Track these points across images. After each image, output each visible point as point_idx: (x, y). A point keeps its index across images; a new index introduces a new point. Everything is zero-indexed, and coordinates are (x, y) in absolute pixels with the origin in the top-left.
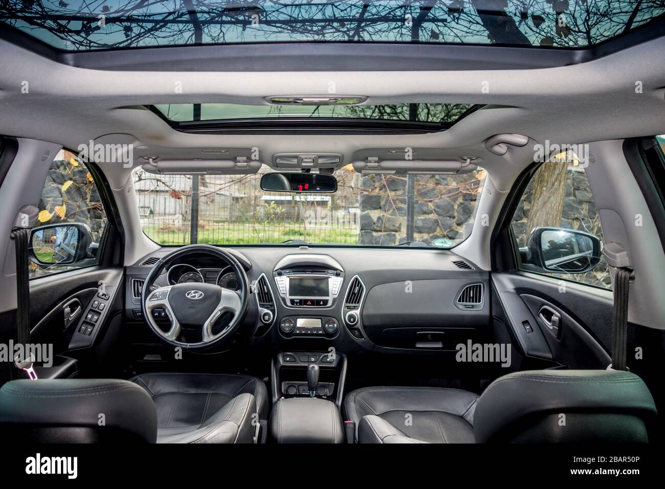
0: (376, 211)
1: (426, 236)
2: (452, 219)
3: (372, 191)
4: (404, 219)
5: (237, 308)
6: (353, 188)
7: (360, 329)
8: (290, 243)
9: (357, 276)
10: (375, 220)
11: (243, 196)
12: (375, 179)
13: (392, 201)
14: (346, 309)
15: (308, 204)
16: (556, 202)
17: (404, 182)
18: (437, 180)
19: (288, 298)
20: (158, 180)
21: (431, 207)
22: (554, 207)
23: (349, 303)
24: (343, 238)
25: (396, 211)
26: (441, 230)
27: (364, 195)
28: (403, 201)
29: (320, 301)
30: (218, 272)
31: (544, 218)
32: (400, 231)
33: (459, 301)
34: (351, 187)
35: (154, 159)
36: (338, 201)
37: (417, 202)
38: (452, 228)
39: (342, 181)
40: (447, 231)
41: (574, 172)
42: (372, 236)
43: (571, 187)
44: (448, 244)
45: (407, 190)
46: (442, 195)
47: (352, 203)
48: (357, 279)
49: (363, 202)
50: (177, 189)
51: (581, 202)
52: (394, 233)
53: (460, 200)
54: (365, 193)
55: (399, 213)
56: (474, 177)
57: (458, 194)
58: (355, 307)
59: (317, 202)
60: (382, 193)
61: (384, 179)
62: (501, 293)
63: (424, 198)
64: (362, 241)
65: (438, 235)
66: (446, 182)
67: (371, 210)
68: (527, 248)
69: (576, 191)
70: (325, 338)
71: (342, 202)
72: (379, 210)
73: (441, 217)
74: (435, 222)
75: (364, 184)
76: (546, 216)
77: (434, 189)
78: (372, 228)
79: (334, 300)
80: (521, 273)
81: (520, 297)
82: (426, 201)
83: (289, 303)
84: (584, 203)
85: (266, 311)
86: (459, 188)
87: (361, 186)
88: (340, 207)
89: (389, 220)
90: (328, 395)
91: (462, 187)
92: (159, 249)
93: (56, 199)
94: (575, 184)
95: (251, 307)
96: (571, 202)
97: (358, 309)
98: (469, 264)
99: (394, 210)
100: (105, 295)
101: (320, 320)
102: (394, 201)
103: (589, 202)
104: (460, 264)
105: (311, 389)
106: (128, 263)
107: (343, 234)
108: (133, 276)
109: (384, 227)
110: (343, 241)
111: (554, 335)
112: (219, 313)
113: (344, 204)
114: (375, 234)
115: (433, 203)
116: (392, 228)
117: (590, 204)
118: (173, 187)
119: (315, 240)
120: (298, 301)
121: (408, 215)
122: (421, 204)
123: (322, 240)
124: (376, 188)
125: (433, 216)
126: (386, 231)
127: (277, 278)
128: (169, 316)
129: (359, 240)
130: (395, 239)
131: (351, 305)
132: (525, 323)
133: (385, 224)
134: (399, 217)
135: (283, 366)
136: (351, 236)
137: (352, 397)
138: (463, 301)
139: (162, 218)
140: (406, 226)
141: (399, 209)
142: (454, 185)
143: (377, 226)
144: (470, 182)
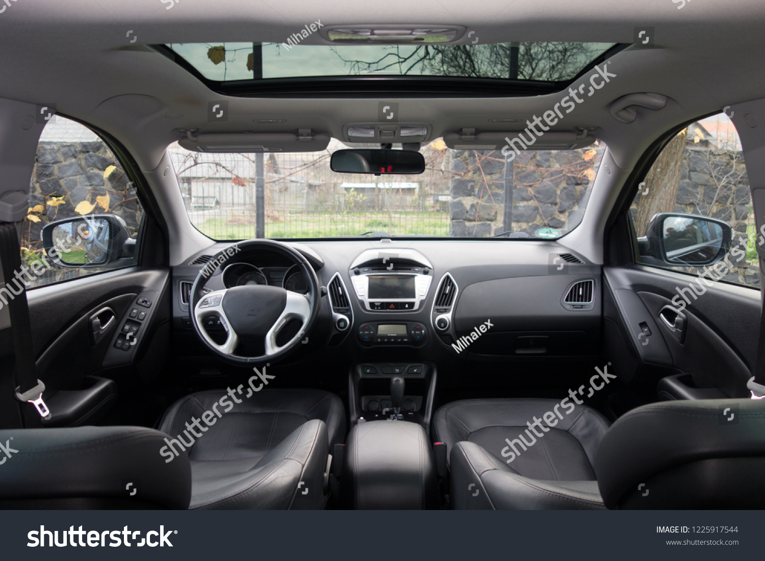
0: (469, 198)
1: (524, 226)
2: (553, 206)
3: (464, 175)
4: (500, 206)
5: (306, 314)
6: (443, 172)
7: (453, 335)
8: (370, 236)
9: (448, 273)
10: (468, 207)
11: (321, 182)
12: (468, 161)
13: (487, 187)
14: (436, 312)
15: (392, 192)
16: (671, 185)
17: (500, 164)
18: (538, 161)
19: (367, 301)
20: (217, 164)
21: (531, 193)
22: (668, 190)
23: (439, 305)
24: (432, 229)
25: (492, 197)
26: (541, 218)
27: (456, 180)
28: (500, 186)
29: (405, 303)
30: (284, 271)
31: (656, 204)
32: (495, 219)
33: (567, 300)
34: (441, 170)
35: (193, 133)
36: (426, 188)
37: (515, 188)
38: (554, 216)
39: (431, 164)
40: (548, 219)
41: (690, 152)
42: (465, 226)
43: (686, 169)
44: (554, 234)
45: (505, 173)
46: (543, 178)
47: (441, 190)
48: (448, 277)
49: (455, 188)
50: (241, 175)
51: (696, 186)
52: (489, 222)
53: (564, 185)
54: (457, 177)
55: (495, 200)
56: (580, 158)
57: (561, 177)
58: (446, 309)
59: (403, 189)
60: (476, 177)
61: (478, 161)
62: (615, 290)
63: (524, 182)
64: (454, 232)
65: (538, 224)
66: (547, 164)
67: (463, 196)
68: (645, 237)
69: (692, 173)
70: (411, 346)
71: (431, 189)
72: (472, 197)
73: (542, 204)
74: (535, 210)
75: (456, 167)
76: (659, 201)
77: (534, 172)
78: (464, 218)
79: (422, 302)
80: (639, 267)
81: (637, 294)
82: (526, 186)
83: (368, 307)
84: (700, 186)
85: (341, 316)
86: (563, 170)
87: (452, 169)
88: (429, 194)
89: (484, 207)
90: (415, 410)
91: (566, 169)
92: (213, 245)
93: (98, 188)
94: (691, 164)
95: (323, 312)
96: (685, 185)
97: (449, 312)
98: (578, 258)
99: (489, 196)
100: (146, 302)
101: (405, 326)
102: (490, 186)
103: (705, 185)
104: (567, 257)
105: (396, 405)
106: (176, 262)
107: (432, 225)
108: (181, 278)
109: (478, 216)
110: (432, 232)
111: (677, 339)
112: (284, 321)
113: (432, 192)
114: (467, 224)
115: (533, 187)
116: (487, 217)
117: (706, 187)
118: (235, 172)
119: (400, 232)
120: (379, 304)
121: (506, 201)
122: (520, 189)
123: (409, 232)
124: (469, 171)
125: (532, 203)
126: (481, 221)
127: (355, 278)
128: (225, 326)
129: (450, 231)
130: (490, 229)
131: (441, 307)
132: (643, 325)
133: (479, 213)
134: (495, 204)
135: (363, 379)
136: (441, 226)
137: (442, 413)
138: (571, 301)
139: (231, 208)
140: (503, 214)
141: (495, 195)
142: (557, 166)
143: (470, 215)
144: (576, 163)
